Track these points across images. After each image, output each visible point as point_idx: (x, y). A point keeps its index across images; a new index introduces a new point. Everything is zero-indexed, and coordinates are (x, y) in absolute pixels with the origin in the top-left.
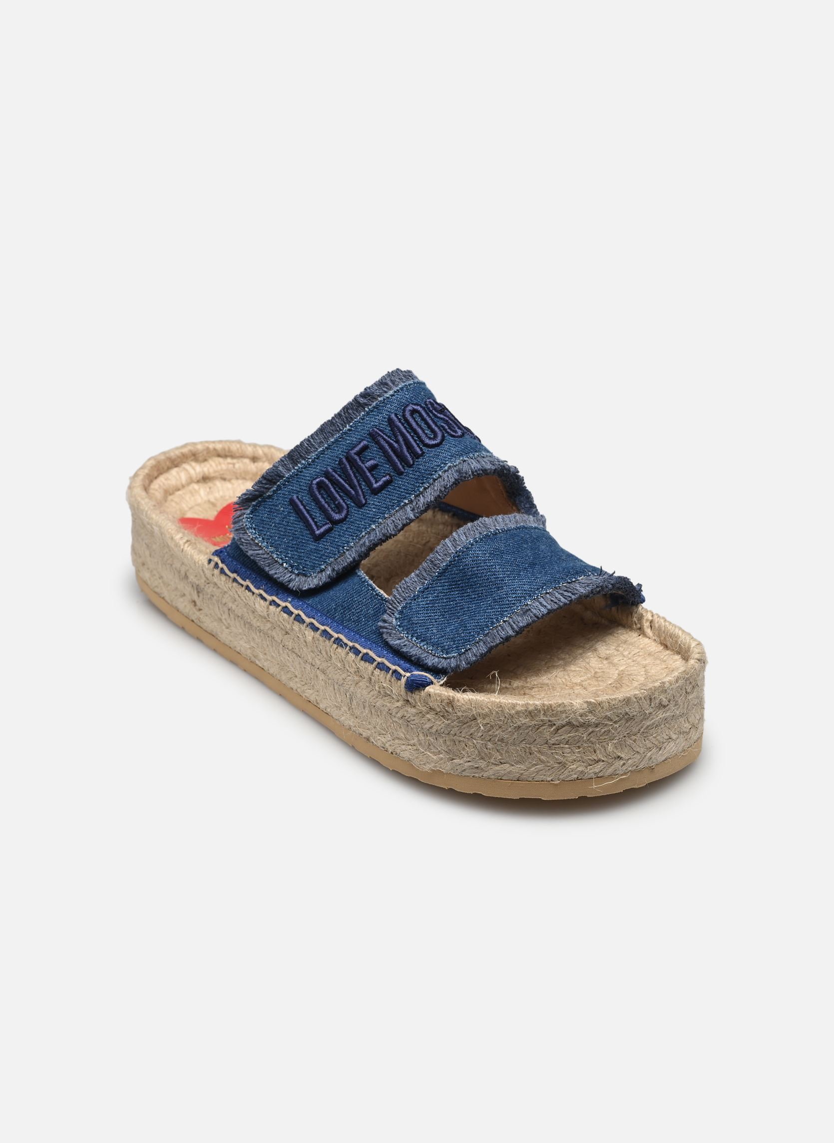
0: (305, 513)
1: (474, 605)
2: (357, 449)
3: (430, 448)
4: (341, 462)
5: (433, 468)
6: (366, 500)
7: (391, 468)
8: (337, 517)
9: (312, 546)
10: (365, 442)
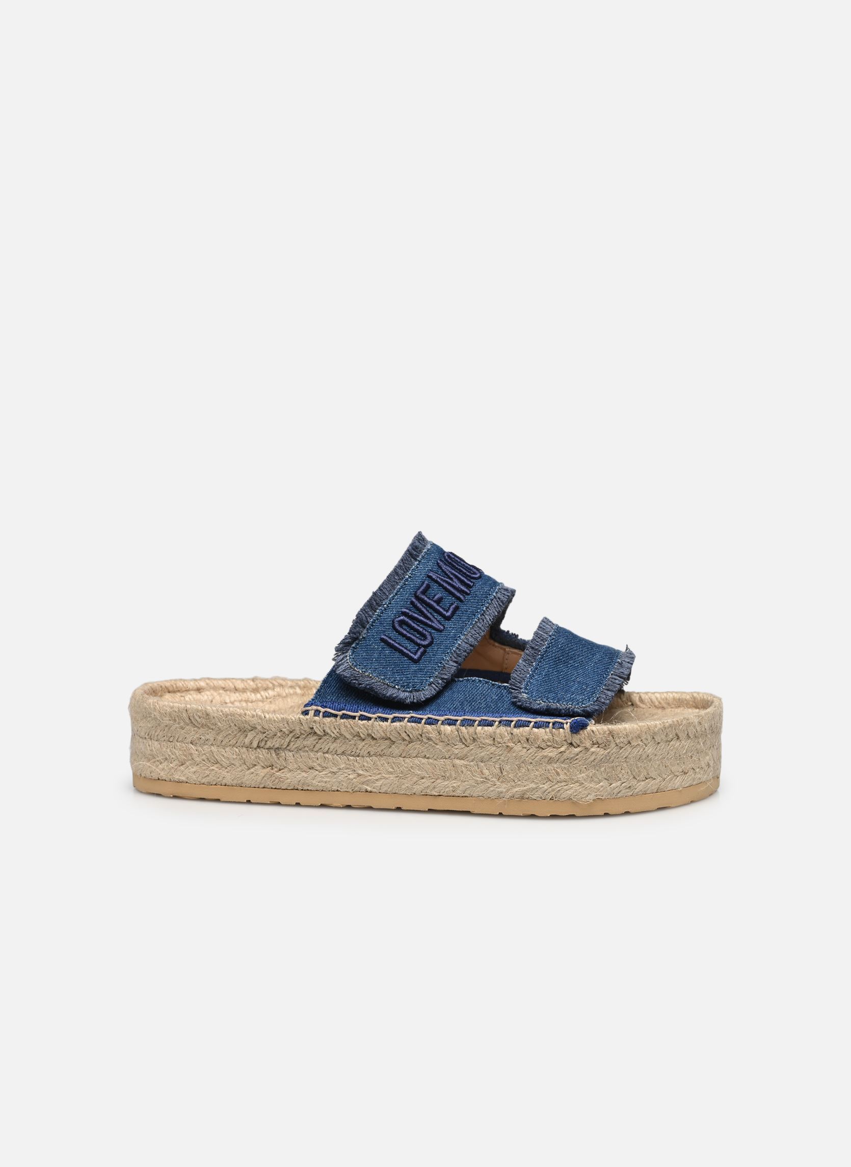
0: (397, 645)
1: (581, 670)
2: (421, 590)
3: (477, 579)
4: (412, 603)
5: (486, 592)
6: (443, 625)
7: (453, 598)
8: (426, 643)
9: (414, 667)
10: (426, 582)
